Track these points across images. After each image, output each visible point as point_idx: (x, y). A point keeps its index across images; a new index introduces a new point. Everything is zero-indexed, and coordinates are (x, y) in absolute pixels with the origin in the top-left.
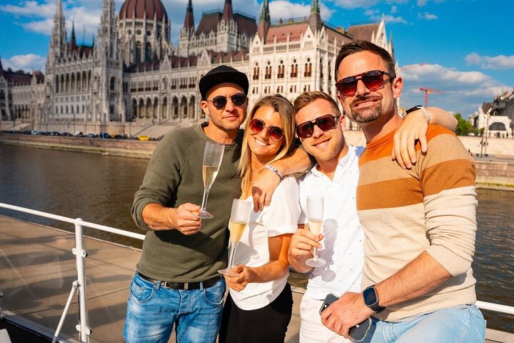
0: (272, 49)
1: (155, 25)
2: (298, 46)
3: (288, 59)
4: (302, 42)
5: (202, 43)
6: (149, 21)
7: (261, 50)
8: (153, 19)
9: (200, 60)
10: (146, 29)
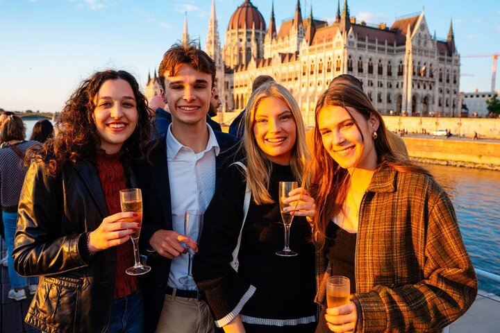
0: (322, 48)
1: (253, 33)
2: (331, 46)
3: (325, 57)
4: (334, 43)
5: (280, 46)
6: (249, 30)
7: (307, 51)
8: (252, 28)
9: (274, 61)
10: (247, 36)
